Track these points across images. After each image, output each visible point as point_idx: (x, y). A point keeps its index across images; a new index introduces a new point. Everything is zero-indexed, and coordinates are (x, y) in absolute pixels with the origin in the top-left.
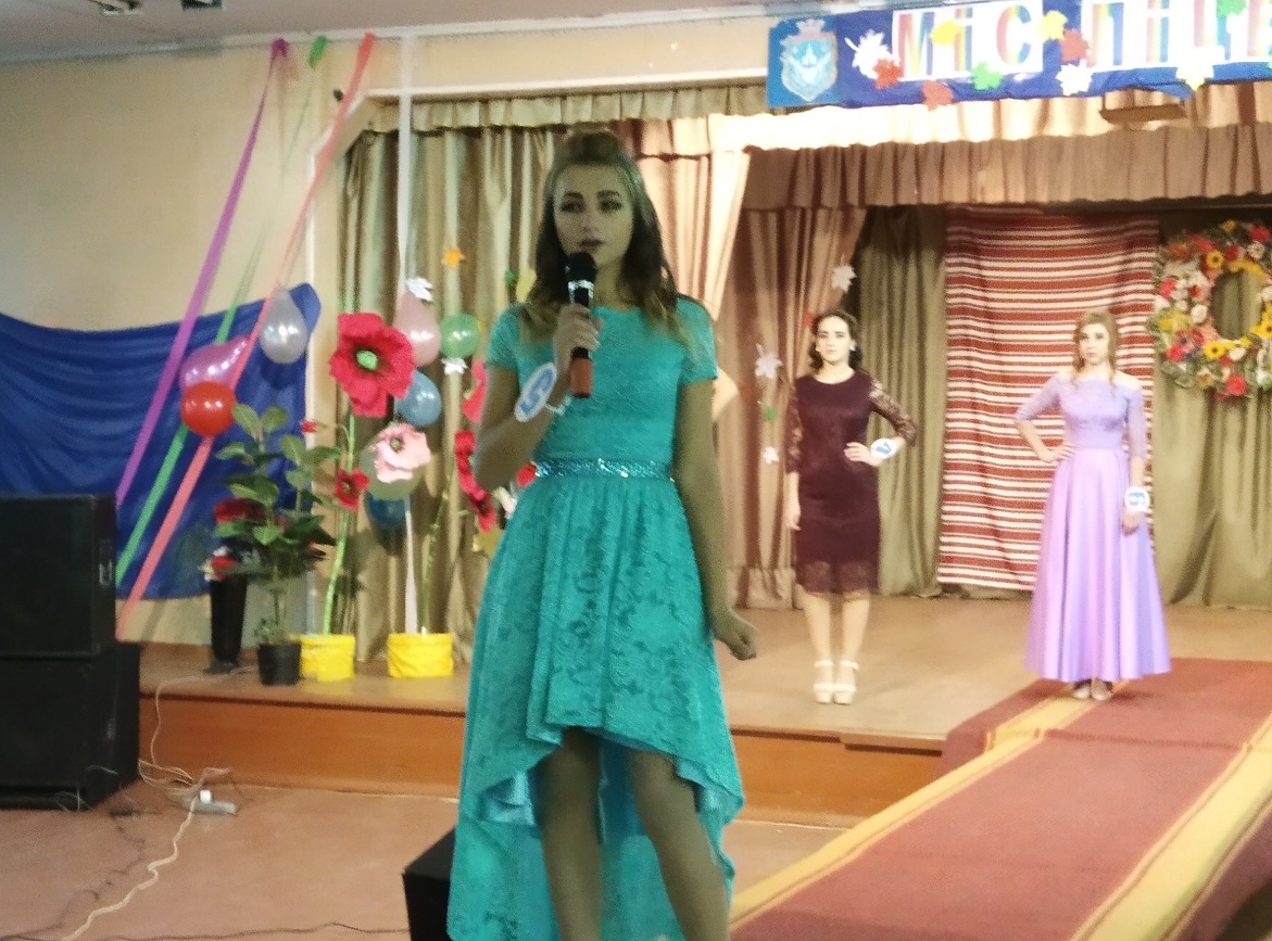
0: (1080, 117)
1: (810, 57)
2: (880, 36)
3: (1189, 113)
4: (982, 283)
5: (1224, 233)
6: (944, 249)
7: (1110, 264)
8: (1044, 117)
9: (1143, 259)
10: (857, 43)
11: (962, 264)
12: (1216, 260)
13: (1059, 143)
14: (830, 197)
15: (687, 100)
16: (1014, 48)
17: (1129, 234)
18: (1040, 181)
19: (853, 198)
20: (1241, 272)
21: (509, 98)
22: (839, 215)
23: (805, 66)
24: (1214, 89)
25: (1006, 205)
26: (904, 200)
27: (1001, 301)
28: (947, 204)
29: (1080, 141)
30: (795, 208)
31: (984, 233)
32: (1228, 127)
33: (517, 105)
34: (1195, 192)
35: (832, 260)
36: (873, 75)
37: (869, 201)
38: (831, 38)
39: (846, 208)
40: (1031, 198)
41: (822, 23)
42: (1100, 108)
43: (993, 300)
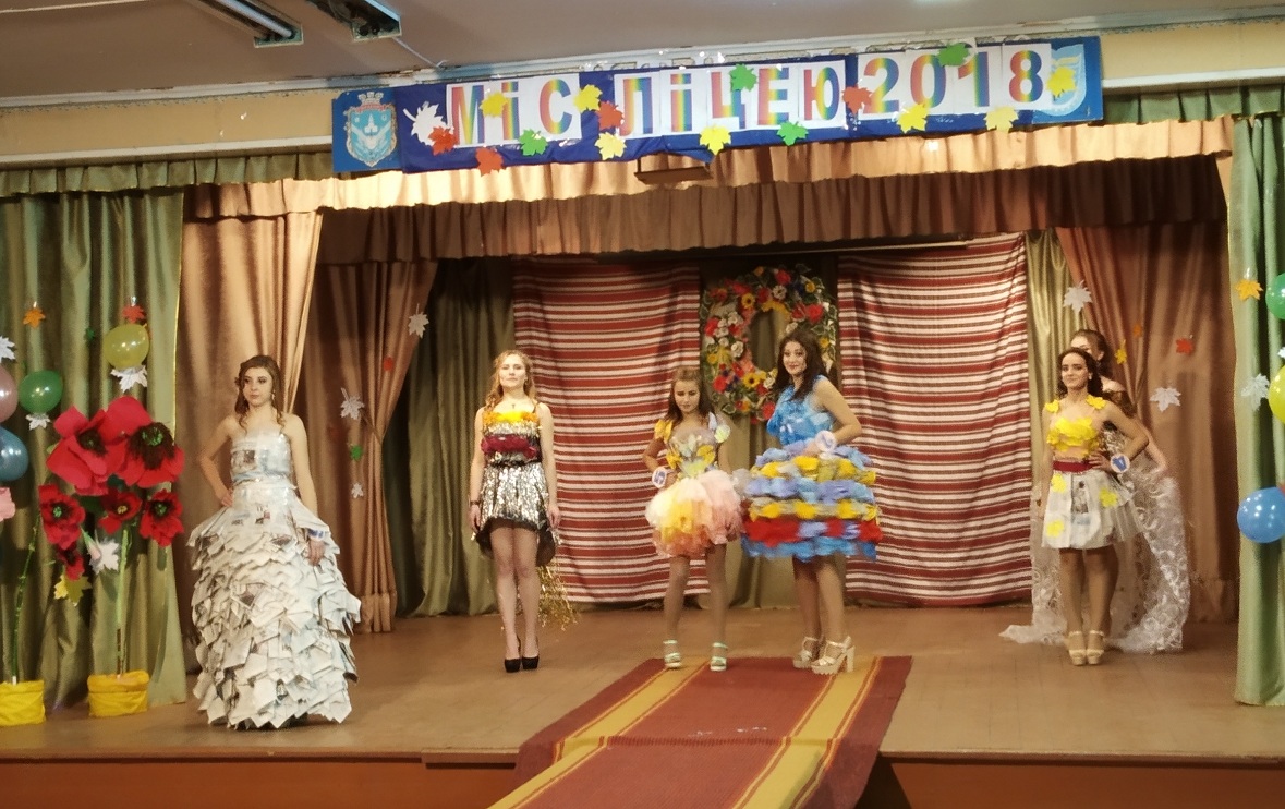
0: (621, 179)
1: (371, 127)
2: (435, 108)
3: (715, 175)
4: (547, 326)
5: (756, 278)
6: (511, 297)
7: (659, 306)
8: (590, 178)
9: (689, 302)
10: (415, 114)
11: (528, 309)
12: (749, 301)
13: (606, 200)
14: (403, 251)
15: (258, 167)
16: (556, 118)
17: (674, 279)
18: (593, 233)
19: (425, 252)
20: (771, 310)
21: (85, 165)
22: (413, 267)
23: (367, 135)
24: (735, 152)
25: (563, 255)
26: (471, 253)
27: (564, 341)
28: (510, 256)
29: (625, 199)
30: (372, 262)
31: (547, 281)
32: (751, 185)
33: (93, 171)
34: (728, 242)
35: (408, 309)
36: (430, 143)
37: (439, 255)
38: (390, 109)
39: (418, 261)
40: (584, 250)
41: (381, 95)
42: (636, 170)
43: (557, 341)
